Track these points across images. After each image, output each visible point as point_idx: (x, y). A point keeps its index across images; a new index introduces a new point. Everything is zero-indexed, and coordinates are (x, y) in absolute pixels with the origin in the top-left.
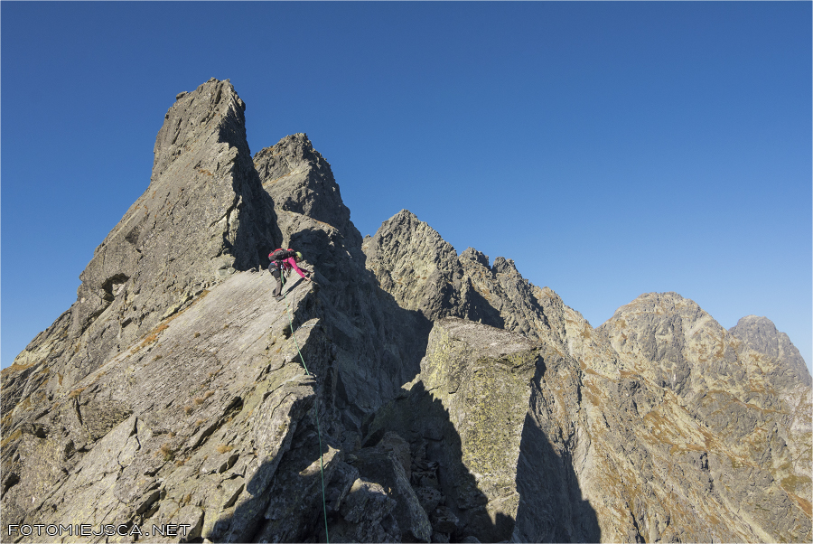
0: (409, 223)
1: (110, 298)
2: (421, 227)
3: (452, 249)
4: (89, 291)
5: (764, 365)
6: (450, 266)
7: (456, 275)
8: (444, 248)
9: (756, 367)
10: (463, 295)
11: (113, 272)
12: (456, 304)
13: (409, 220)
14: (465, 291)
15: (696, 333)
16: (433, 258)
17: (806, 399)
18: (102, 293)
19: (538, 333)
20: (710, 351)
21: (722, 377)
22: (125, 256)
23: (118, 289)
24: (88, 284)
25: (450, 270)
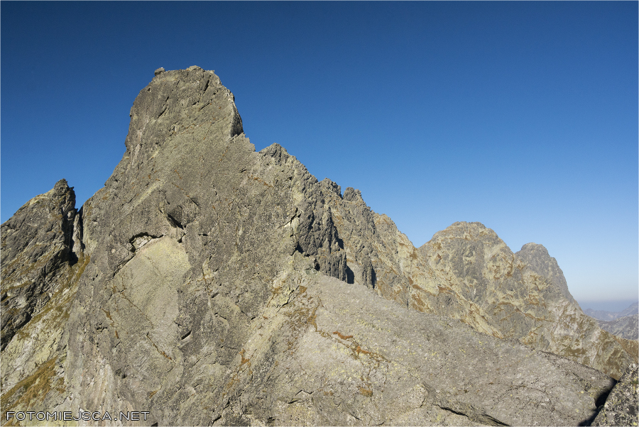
0: (280, 156)
1: (133, 250)
2: (290, 160)
3: (317, 181)
4: (119, 244)
5: (540, 284)
6: (314, 196)
7: (319, 203)
8: (309, 180)
9: (534, 285)
10: (324, 222)
11: (138, 231)
12: (319, 229)
13: (280, 154)
14: (327, 219)
15: (494, 256)
16: (301, 188)
17: (567, 310)
18: (129, 246)
19: (379, 254)
20: (502, 271)
21: (509, 292)
22: (149, 219)
23: (140, 242)
24: (118, 238)
25: (315, 200)
